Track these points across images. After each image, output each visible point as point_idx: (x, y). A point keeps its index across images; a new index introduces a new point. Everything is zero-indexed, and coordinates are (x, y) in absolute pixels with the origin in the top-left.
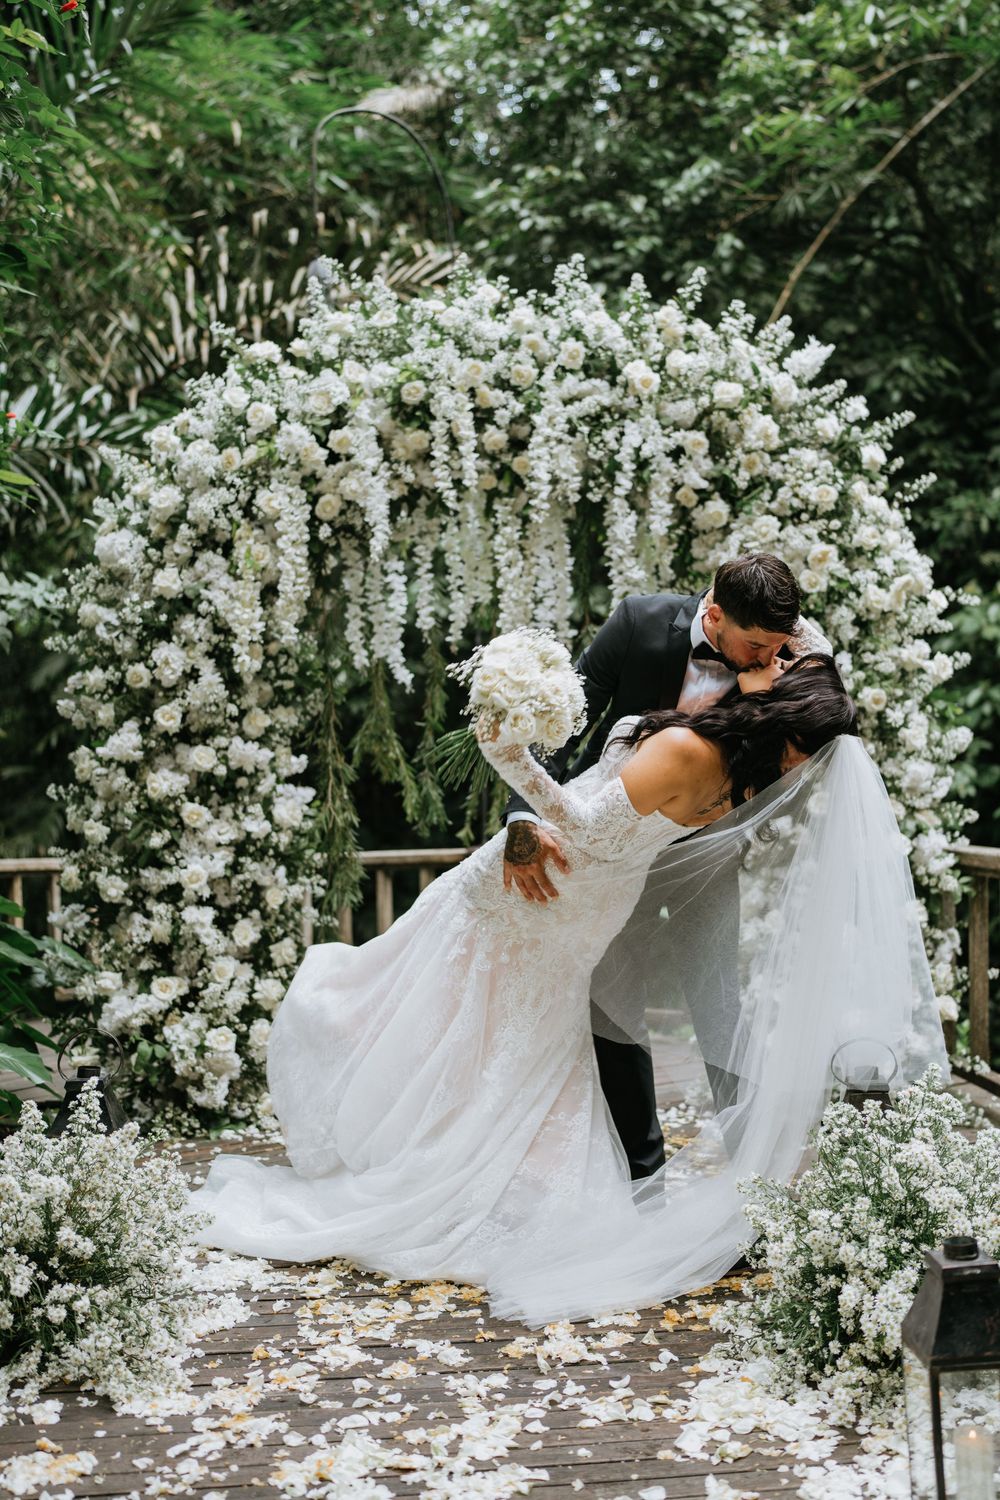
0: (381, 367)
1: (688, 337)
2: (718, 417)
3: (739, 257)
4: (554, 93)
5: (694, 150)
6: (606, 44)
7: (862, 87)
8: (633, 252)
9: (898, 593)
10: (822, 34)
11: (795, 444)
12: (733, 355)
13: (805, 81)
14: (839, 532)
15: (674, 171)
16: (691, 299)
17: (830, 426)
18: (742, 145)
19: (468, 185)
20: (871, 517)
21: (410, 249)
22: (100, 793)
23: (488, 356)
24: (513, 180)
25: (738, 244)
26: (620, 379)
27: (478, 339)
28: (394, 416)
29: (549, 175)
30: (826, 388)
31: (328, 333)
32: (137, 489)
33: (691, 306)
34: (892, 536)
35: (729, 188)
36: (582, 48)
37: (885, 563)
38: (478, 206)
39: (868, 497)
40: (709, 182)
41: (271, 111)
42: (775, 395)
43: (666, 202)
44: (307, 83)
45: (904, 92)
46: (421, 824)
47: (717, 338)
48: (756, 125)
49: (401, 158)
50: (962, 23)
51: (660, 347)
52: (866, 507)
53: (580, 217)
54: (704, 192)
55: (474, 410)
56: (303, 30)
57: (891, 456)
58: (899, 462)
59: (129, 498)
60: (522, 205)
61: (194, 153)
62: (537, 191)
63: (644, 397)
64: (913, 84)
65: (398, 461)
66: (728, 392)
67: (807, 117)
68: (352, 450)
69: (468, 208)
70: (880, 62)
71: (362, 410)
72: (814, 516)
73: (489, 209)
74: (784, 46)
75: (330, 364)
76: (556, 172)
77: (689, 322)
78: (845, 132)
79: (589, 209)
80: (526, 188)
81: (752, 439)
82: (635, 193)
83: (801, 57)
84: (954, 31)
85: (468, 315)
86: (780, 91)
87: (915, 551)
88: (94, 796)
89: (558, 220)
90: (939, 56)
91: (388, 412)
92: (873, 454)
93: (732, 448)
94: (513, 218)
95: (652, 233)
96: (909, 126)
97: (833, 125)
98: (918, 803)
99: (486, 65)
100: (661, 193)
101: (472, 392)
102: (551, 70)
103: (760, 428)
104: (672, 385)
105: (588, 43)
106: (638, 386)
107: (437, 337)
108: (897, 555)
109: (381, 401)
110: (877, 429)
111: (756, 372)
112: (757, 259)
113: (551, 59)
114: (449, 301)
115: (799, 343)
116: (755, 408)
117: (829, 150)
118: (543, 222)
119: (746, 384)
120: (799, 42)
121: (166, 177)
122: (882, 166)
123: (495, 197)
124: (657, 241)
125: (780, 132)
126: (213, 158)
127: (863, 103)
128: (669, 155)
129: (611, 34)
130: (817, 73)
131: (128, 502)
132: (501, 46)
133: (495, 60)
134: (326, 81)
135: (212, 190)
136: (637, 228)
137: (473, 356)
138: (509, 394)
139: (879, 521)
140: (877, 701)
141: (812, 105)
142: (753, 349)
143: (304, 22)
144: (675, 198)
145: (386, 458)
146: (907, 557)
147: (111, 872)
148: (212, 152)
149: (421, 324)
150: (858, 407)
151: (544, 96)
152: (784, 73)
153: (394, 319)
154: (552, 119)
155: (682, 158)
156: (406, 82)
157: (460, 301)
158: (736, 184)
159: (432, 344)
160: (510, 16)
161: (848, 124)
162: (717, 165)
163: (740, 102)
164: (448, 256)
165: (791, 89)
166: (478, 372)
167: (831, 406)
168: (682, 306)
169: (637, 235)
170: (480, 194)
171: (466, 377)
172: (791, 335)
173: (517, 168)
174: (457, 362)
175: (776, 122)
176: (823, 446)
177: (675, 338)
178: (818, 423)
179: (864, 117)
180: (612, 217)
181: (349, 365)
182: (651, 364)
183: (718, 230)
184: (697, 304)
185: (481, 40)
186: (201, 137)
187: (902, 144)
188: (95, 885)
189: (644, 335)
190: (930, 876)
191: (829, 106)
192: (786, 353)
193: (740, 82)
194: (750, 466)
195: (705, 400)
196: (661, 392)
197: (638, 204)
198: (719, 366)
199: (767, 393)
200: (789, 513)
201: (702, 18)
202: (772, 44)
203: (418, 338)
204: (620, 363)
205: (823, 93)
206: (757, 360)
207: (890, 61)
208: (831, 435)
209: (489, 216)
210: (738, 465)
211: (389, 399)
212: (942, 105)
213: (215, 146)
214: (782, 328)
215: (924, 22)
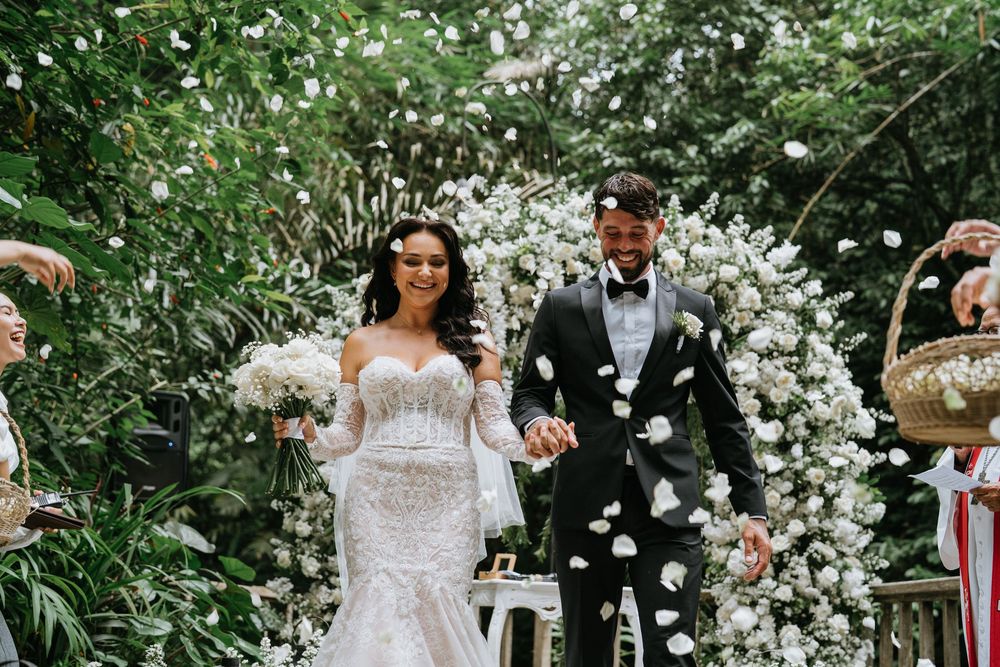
0: (508, 245)
1: (705, 237)
2: (722, 287)
3: (767, 194)
4: (634, 69)
5: (736, 114)
6: (673, 36)
7: (862, 75)
8: (686, 186)
9: (837, 406)
10: (834, 36)
11: (773, 308)
12: (734, 250)
13: (821, 68)
14: (798, 366)
15: (721, 129)
16: (709, 212)
17: (796, 298)
18: (770, 112)
19: (565, 131)
20: (819, 357)
21: (522, 175)
22: (306, 505)
23: (575, 242)
24: (599, 130)
25: (766, 183)
26: (659, 260)
27: (570, 230)
28: (514, 276)
29: (627, 128)
30: (794, 273)
31: (475, 222)
32: (347, 313)
33: (708, 216)
34: (834, 372)
35: (760, 142)
36: (655, 39)
37: (829, 388)
38: (571, 147)
39: (819, 345)
40: (746, 137)
41: (424, 74)
42: (760, 276)
43: (713, 151)
44: (451, 55)
45: (896, 77)
46: (510, 544)
47: (724, 237)
48: (781, 98)
49: (516, 110)
50: (943, 30)
51: (687, 242)
52: (817, 351)
53: (648, 159)
54: (742, 145)
55: (565, 275)
56: (451, 18)
57: (836, 320)
58: (841, 324)
59: (339, 320)
60: (605, 149)
61: (367, 100)
62: (617, 138)
63: (675, 272)
64: (903, 73)
65: (514, 305)
66: (729, 272)
67: (821, 94)
68: (486, 295)
69: (563, 148)
70: (878, 56)
71: (494, 271)
72: (782, 354)
73: (581, 150)
74: (806, 43)
75: (475, 242)
76: (632, 125)
77: (707, 227)
78: (849, 106)
79: (654, 154)
80: (608, 136)
81: (743, 302)
82: (691, 143)
83: (818, 51)
84: (938, 36)
85: (564, 214)
86: (801, 75)
87: (850, 382)
88: (303, 508)
89: (631, 160)
90: (924, 54)
91: (509, 273)
92: (824, 317)
93: (730, 307)
94: (598, 157)
95: (702, 173)
96: (899, 103)
97: (840, 101)
98: (845, 549)
99: (584, 48)
100: (710, 144)
101: (564, 264)
102: (632, 53)
103: (749, 295)
104: (693, 265)
105: (661, 35)
106: (671, 265)
107: (544, 227)
108: (837, 383)
109: (506, 266)
110: (828, 301)
111: (748, 260)
112: (780, 196)
113: (632, 44)
114: (553, 206)
115: (777, 244)
116: (746, 282)
117: (837, 118)
118: (620, 161)
119: (741, 268)
120: (819, 40)
121: (345, 118)
122: (876, 132)
123: (584, 142)
124: (705, 179)
125: (800, 104)
126: (380, 105)
127: (864, 85)
128: (717, 117)
129: (678, 30)
130: (829, 64)
131: (339, 322)
132: (598, 35)
133: (591, 44)
134: (465, 54)
135: (377, 128)
136: (692, 169)
137: (566, 241)
138: (588, 266)
139: (824, 361)
140: (818, 477)
141: (824, 86)
142: (746, 245)
143: (453, 13)
144: (720, 148)
145: (507, 302)
146: (843, 385)
147: (311, 555)
148: (380, 101)
149: (535, 219)
150: (815, 287)
151: (626, 71)
152: (806, 61)
153: (518, 216)
154: (631, 88)
155: (726, 119)
156: (523, 55)
157: (559, 206)
158: (764, 140)
159: (540, 232)
160: (604, 14)
161: (851, 100)
162: (752, 126)
163: (771, 80)
164: (550, 181)
165: (810, 73)
166: (569, 250)
167: (797, 285)
168: (702, 217)
169: (690, 174)
170: (574, 139)
171: (561, 254)
172: (773, 238)
173: (603, 121)
174: (555, 244)
175: (797, 97)
176: (792, 310)
177: (697, 237)
178: (789, 295)
179: (864, 95)
180: (672, 160)
181: (488, 242)
182: (681, 252)
183: (750, 173)
184: (713, 216)
185: (582, 30)
186: (372, 90)
187: (893, 116)
188: (299, 563)
189: (677, 234)
190: (852, 600)
191: (838, 88)
192: (769, 249)
193: (772, 67)
194: (741, 320)
195: (713, 276)
196: (686, 270)
197: (692, 151)
198: (725, 255)
199: (755, 274)
200: (766, 352)
201: (745, 19)
202: (797, 41)
203: (532, 228)
204: (660, 250)
205: (833, 76)
206: (750, 253)
207: (886, 57)
208: (797, 304)
209: (580, 155)
210: (733, 319)
211: (511, 265)
212: (925, 88)
213: (381, 97)
214: (766, 234)
215: (912, 29)
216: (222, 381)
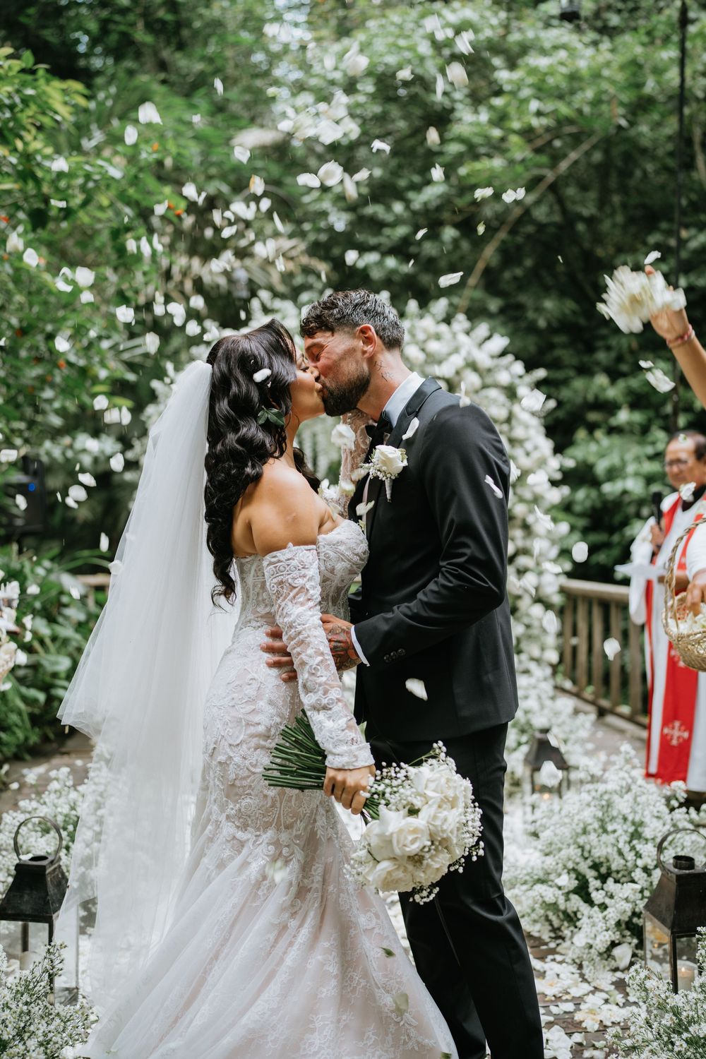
1: (437, 334)
3: (455, 242)
7: (530, 147)
10: (506, 116)
11: (487, 386)
17: (504, 378)
34: (533, 432)
42: (478, 364)
45: (552, 148)
47: (450, 333)
64: (558, 144)
67: (496, 162)
74: (484, 118)
77: (439, 326)
82: (397, 199)
83: (494, 127)
84: (582, 113)
86: (480, 146)
96: (555, 169)
97: (512, 168)
100: (412, 201)
108: (535, 441)
110: (528, 378)
111: (469, 352)
115: (491, 336)
116: (469, 369)
120: (494, 117)
122: (540, 190)
123: (316, 201)
127: (530, 156)
128: (416, 178)
130: (503, 138)
141: (499, 155)
144: (419, 206)
150: (519, 367)
152: (484, 135)
161: (520, 167)
163: (459, 151)
165: (487, 144)
175: (478, 166)
179: (530, 164)
187: (551, 178)
191: (510, 157)
192: (485, 341)
193: (460, 139)
199: (475, 363)
202: (477, 117)
205: (507, 149)
207: (547, 131)
208: (505, 382)
212: (574, 156)
214: (483, 329)
215: (564, 110)
216: (71, 447)
